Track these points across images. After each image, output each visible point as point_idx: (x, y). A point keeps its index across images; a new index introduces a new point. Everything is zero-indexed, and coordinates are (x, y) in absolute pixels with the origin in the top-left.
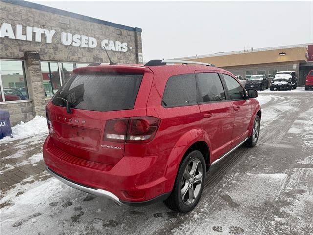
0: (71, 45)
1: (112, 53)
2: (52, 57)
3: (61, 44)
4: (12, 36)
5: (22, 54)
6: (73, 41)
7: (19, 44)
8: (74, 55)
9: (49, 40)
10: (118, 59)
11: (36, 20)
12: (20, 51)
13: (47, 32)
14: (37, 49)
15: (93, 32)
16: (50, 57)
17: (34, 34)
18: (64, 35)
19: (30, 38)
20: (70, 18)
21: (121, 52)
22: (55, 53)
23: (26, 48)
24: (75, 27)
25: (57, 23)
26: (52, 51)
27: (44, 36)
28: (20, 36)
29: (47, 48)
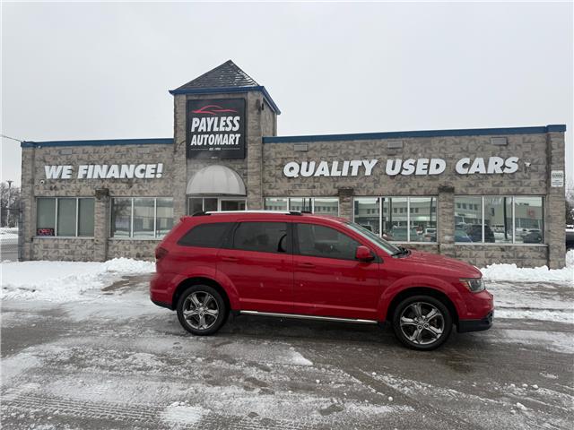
0: (399, 173)
1: (481, 177)
2: (371, 191)
3: (386, 174)
4: (327, 174)
5: (336, 191)
6: (402, 168)
7: (334, 181)
8: (404, 187)
9: (368, 173)
10: (494, 186)
11: (357, 151)
12: (334, 188)
13: (366, 163)
14: (354, 184)
15: (443, 151)
16: (368, 191)
17: (350, 168)
18: (390, 163)
19: (345, 173)
20: (404, 139)
21: (502, 175)
22: (375, 187)
23: (341, 184)
24: (411, 149)
25: (383, 150)
26: (371, 184)
27: (362, 168)
28: (335, 173)
29: (365, 181)
